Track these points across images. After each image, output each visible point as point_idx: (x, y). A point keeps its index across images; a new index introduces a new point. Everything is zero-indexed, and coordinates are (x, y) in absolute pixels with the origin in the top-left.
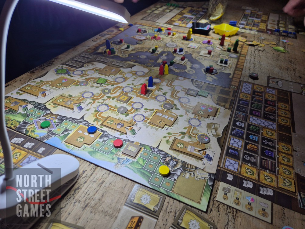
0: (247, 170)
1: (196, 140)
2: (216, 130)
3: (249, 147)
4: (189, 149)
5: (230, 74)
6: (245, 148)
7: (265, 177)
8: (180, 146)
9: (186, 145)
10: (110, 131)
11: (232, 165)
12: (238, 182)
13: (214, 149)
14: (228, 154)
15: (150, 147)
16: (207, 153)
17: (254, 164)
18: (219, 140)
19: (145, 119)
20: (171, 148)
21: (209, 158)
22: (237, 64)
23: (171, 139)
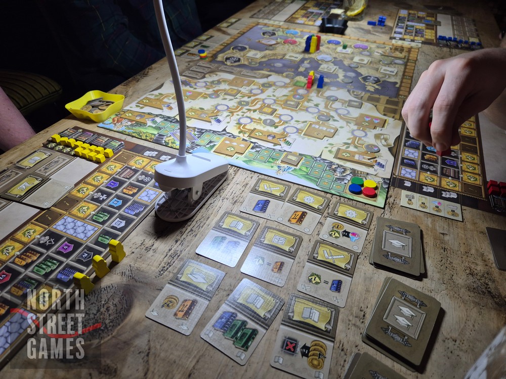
0: (425, 177)
1: (364, 149)
2: (386, 140)
3: (426, 157)
4: (357, 157)
5: (396, 83)
6: (423, 158)
7: (447, 183)
8: (346, 155)
9: (353, 154)
10: (260, 143)
11: (408, 174)
12: (417, 187)
13: (386, 158)
14: (403, 163)
15: (311, 157)
16: (378, 161)
17: (435, 172)
18: (390, 149)
19: (298, 131)
20: (336, 157)
21: (382, 166)
22: (404, 72)
23: (334, 150)
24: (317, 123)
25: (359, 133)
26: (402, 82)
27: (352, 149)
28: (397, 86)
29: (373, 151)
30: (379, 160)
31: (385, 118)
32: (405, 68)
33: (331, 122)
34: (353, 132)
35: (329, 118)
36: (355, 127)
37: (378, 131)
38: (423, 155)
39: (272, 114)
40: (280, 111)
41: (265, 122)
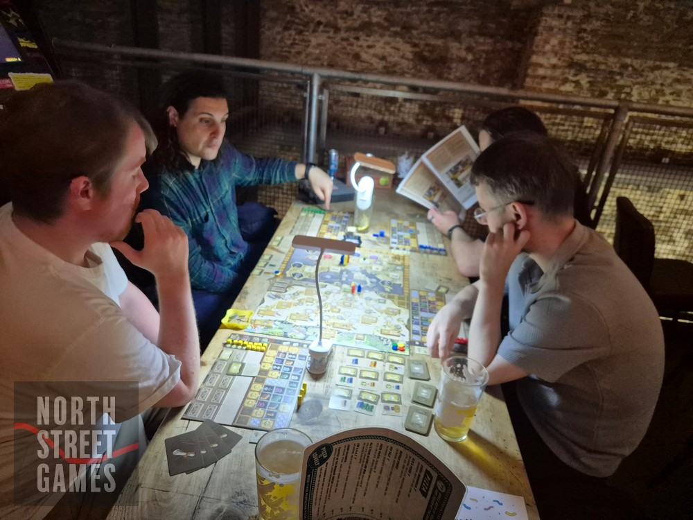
1: (393, 328)
2: (403, 321)
4: (391, 333)
5: (400, 285)
8: (386, 332)
9: (389, 331)
10: (340, 330)
11: (417, 338)
13: (405, 331)
14: (413, 333)
15: (369, 335)
18: (406, 326)
20: (381, 334)
21: (404, 335)
22: (404, 276)
23: (379, 330)
24: (366, 315)
25: (389, 319)
26: (404, 284)
27: (387, 328)
28: (402, 286)
29: (398, 328)
30: (402, 333)
31: (399, 308)
32: (404, 273)
33: (372, 314)
34: (385, 319)
35: (370, 312)
36: (386, 316)
37: (398, 316)
38: (422, 328)
39: (339, 312)
40: (343, 310)
41: (338, 318)
